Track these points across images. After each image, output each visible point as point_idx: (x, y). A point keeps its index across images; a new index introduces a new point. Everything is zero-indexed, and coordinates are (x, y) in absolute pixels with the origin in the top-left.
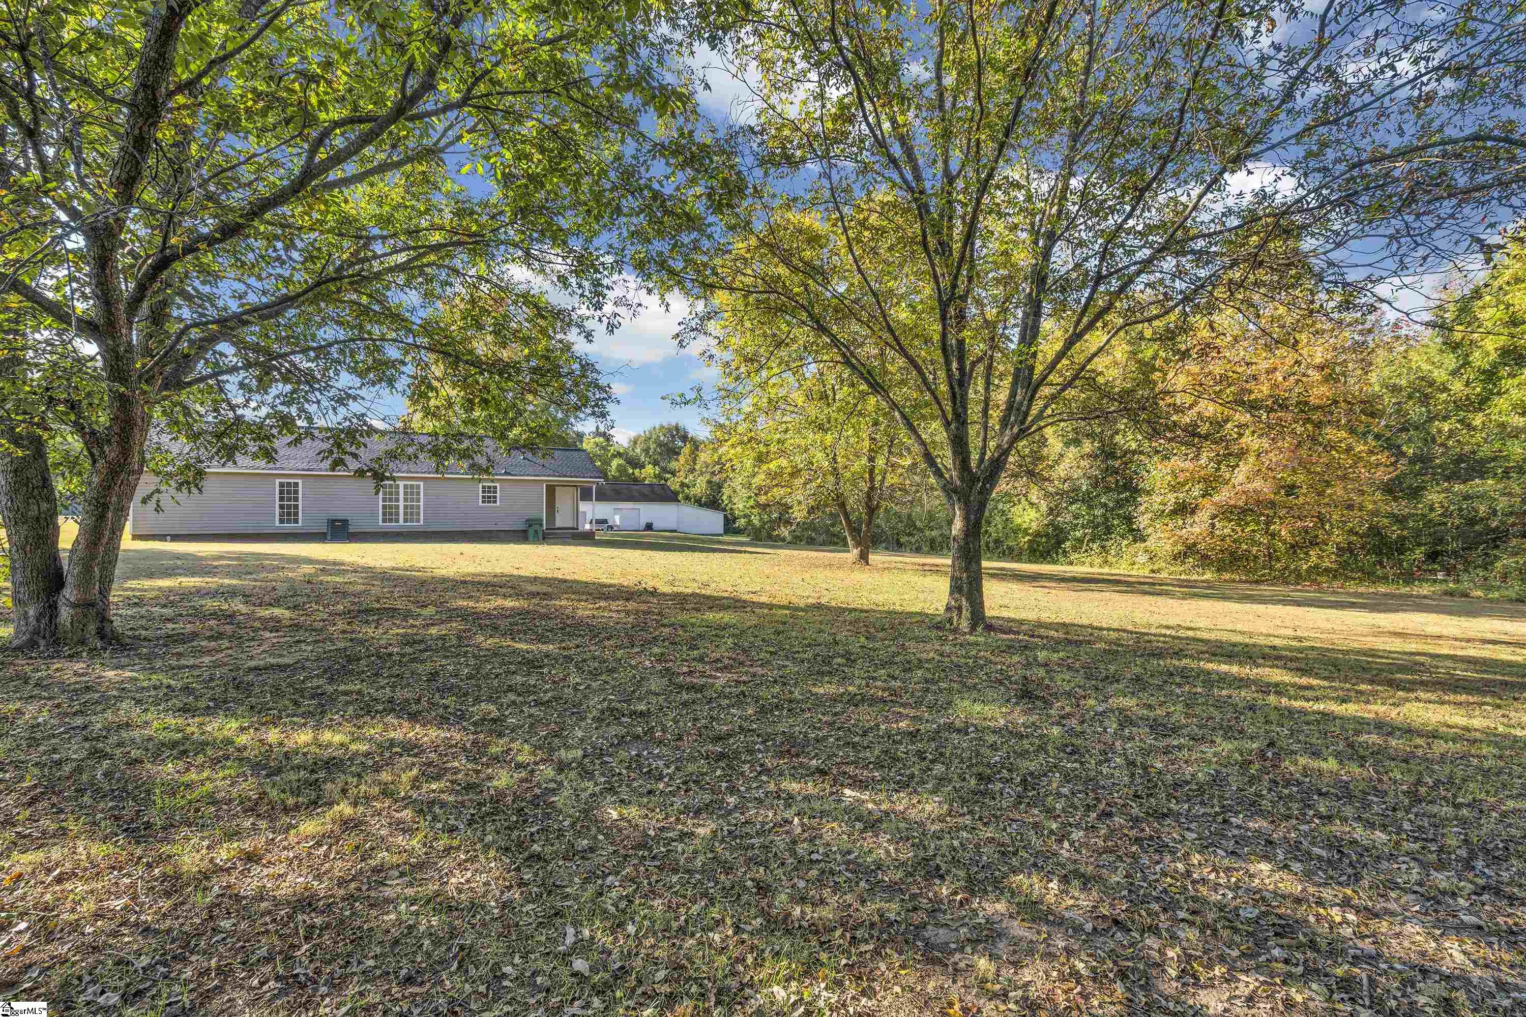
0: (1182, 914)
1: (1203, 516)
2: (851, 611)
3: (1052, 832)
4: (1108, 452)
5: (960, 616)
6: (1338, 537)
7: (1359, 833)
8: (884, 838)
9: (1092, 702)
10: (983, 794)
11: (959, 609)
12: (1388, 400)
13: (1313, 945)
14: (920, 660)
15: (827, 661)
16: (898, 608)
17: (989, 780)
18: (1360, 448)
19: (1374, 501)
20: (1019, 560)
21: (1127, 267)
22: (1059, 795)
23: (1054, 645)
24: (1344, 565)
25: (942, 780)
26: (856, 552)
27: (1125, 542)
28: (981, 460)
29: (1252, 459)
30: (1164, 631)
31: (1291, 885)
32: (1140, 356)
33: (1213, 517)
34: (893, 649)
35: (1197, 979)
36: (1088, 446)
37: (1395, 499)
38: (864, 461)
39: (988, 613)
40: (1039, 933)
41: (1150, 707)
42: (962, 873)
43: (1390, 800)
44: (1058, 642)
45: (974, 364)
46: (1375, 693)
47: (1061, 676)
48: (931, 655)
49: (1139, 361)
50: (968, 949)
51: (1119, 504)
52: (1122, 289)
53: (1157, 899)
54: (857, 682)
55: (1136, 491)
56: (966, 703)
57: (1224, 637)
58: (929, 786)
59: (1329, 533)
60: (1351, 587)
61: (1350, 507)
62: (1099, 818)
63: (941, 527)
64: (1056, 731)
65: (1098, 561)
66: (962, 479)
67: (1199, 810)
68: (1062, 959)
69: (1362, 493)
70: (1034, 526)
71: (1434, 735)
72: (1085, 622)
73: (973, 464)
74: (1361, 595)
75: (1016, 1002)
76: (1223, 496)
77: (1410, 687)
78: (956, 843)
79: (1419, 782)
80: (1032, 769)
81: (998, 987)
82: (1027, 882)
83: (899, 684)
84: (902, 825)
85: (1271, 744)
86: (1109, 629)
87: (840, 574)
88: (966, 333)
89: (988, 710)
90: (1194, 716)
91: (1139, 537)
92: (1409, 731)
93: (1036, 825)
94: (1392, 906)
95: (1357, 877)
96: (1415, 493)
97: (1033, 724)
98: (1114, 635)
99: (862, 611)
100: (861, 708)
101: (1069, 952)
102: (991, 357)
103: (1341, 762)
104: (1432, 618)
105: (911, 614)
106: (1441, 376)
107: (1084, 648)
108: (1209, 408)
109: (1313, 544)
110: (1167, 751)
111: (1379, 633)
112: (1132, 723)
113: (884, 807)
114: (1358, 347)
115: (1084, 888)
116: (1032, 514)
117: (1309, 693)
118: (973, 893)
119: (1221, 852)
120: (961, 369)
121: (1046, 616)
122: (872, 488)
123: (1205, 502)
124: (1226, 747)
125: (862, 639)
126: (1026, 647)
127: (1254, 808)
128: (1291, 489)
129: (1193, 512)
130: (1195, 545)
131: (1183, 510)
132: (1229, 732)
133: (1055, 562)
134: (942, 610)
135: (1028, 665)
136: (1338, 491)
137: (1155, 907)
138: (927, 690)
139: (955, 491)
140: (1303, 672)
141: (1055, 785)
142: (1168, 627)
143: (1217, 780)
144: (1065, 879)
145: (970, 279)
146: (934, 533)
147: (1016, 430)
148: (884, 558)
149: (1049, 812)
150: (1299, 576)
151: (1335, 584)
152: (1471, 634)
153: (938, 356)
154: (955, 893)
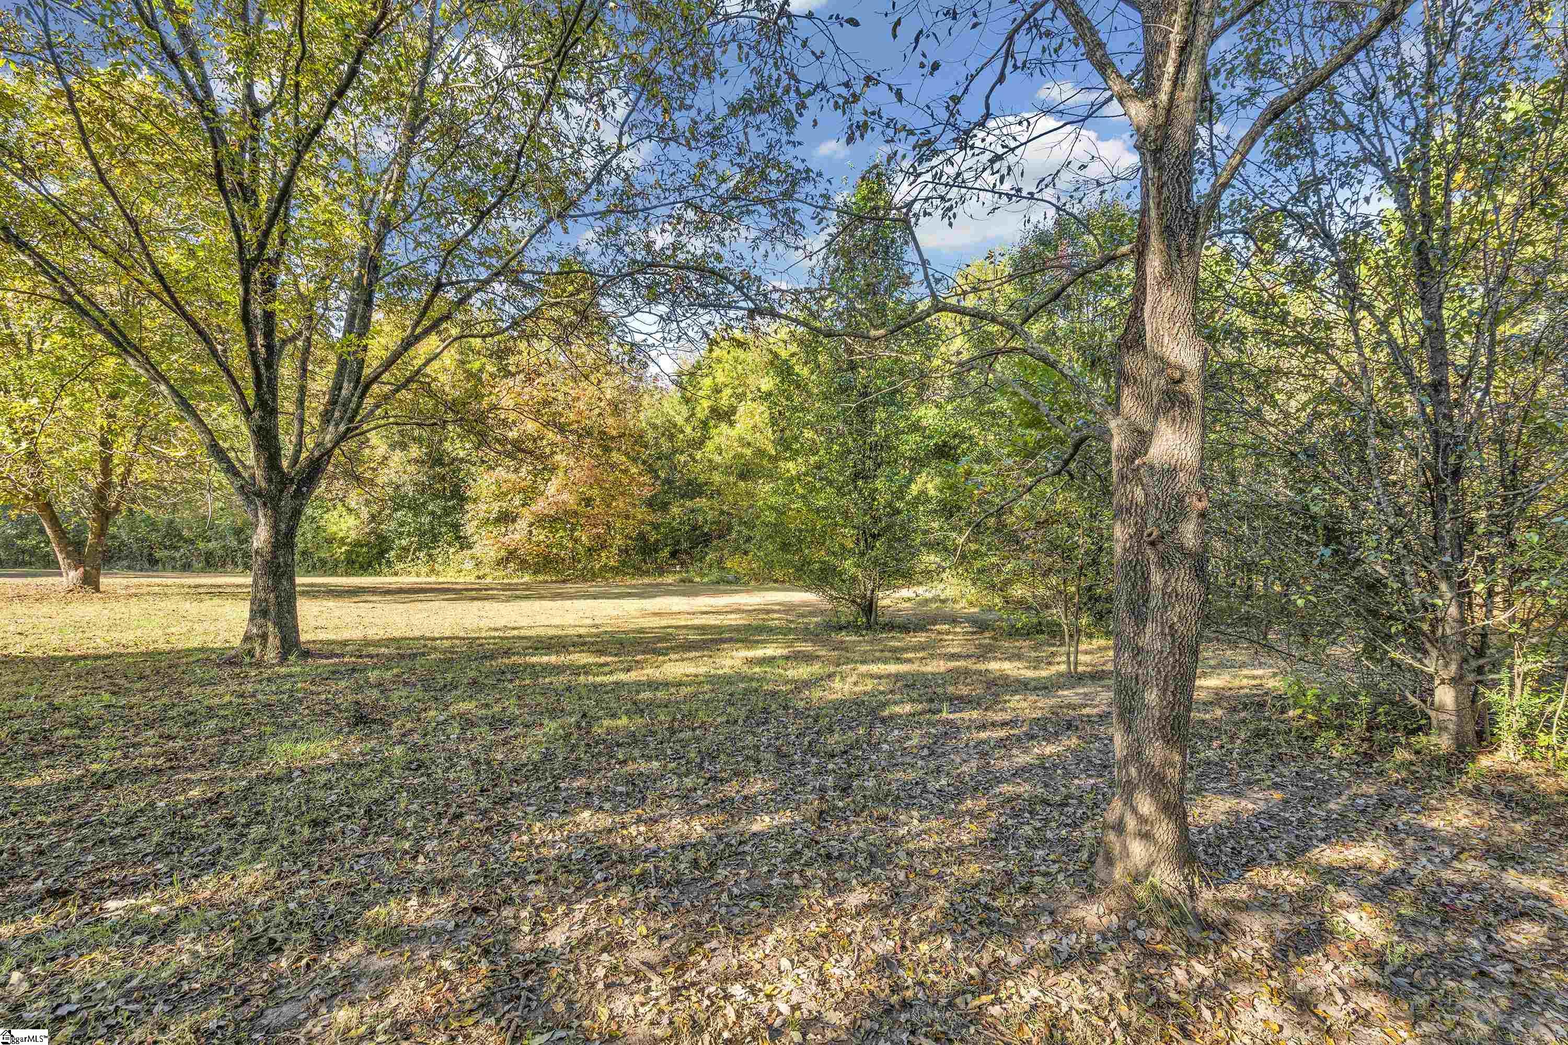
0: (529, 878)
1: (522, 525)
2: (75, 660)
3: (406, 852)
4: (436, 459)
5: (264, 645)
6: (619, 541)
7: (642, 766)
8: (185, 942)
9: (432, 713)
10: (320, 841)
11: (264, 637)
12: (650, 435)
13: (622, 861)
14: (210, 708)
15: (45, 736)
16: (162, 646)
17: (326, 823)
18: (634, 470)
19: (641, 512)
20: (334, 574)
21: (467, 281)
22: (408, 813)
23: (385, 662)
24: (624, 563)
25: (262, 843)
26: (73, 576)
27: (452, 550)
28: (295, 460)
29: (561, 474)
30: (493, 634)
31: (605, 821)
32: (468, 366)
33: (531, 525)
34: (165, 700)
35: (544, 925)
36: (415, 451)
37: (654, 511)
38: (93, 446)
39: (304, 637)
40: (401, 955)
41: (487, 705)
42: (306, 934)
43: (659, 737)
44: (390, 658)
45: (284, 342)
46: (646, 661)
47: (397, 693)
48: (227, 698)
49: (466, 371)
50: (323, 1010)
51: (447, 512)
52: (462, 301)
53: (508, 874)
54: (106, 756)
55: (463, 499)
56: (286, 746)
57: (542, 632)
58: (247, 854)
59: (613, 538)
60: (629, 581)
61: (627, 517)
62: (450, 822)
63: (223, 538)
64: (398, 750)
65: (424, 570)
66: (269, 480)
67: (535, 785)
68: (428, 967)
69: (634, 506)
70: (353, 535)
71: (680, 684)
72: (417, 634)
73: (285, 464)
74: (634, 586)
75: (386, 1032)
76: (540, 506)
77: (664, 652)
78: (292, 906)
79: (674, 719)
80: (376, 796)
81: (364, 1028)
82: (383, 911)
83: (180, 743)
84: (211, 914)
85: (584, 716)
86: (442, 639)
87: (44, 609)
88: (277, 306)
89: (314, 748)
90: (526, 705)
91: (464, 543)
92: (667, 684)
93: (386, 852)
94: (665, 811)
95: (644, 799)
96: (665, 507)
97: (372, 749)
98: (447, 643)
99: (97, 657)
100: (118, 788)
101: (433, 957)
102: (308, 339)
103: (630, 718)
104: (675, 599)
105: (189, 652)
106: (680, 421)
107: (420, 661)
108: (531, 427)
109: (603, 547)
110: (505, 742)
111: (645, 614)
112: (473, 725)
113: (178, 902)
114: (633, 389)
115: (444, 891)
116: (351, 521)
117: (606, 669)
118: (320, 949)
119: (555, 815)
120: (269, 347)
121: (374, 633)
122: (107, 484)
123: (525, 511)
124: (551, 726)
125: (106, 697)
126: (354, 670)
127: (575, 770)
128: (588, 501)
129: (514, 521)
130: (516, 550)
131: (506, 518)
132: (553, 713)
133: (378, 574)
134: (237, 642)
135: (359, 689)
136: (620, 504)
137: (508, 881)
138: (226, 742)
139: (259, 494)
140: (601, 653)
141: (403, 805)
142: (496, 630)
143: (548, 757)
144: (424, 892)
145: (283, 242)
146: (212, 545)
147: (342, 428)
148: (125, 582)
149: (400, 834)
150: (594, 574)
151: (618, 579)
152: (695, 609)
153: (238, 328)
154: (300, 959)
